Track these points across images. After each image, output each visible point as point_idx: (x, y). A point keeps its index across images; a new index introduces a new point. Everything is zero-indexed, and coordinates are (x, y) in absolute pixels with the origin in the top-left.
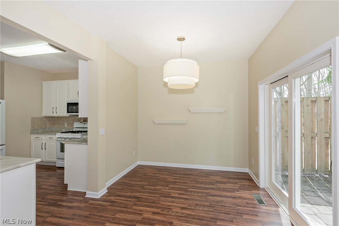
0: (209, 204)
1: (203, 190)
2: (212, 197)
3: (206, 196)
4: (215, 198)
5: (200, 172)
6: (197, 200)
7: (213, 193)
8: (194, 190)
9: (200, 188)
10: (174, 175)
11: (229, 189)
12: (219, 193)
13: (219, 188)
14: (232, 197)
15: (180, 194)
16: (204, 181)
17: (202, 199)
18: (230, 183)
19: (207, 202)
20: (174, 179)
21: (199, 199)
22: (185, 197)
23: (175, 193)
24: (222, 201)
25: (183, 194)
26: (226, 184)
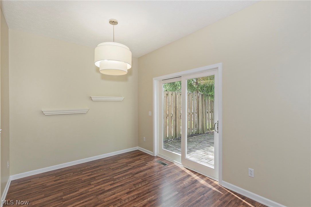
0: (141, 180)
1: (125, 173)
2: (137, 175)
3: (133, 176)
4: (140, 174)
5: (104, 161)
6: (130, 182)
7: (135, 172)
8: (119, 176)
9: (121, 172)
10: (83, 173)
11: (140, 164)
12: (138, 170)
13: (134, 166)
14: (148, 169)
15: (111, 185)
16: (117, 166)
17: (132, 179)
18: (136, 160)
19: (138, 179)
20: (88, 176)
21: (130, 180)
22: (119, 185)
23: (106, 186)
24: (146, 174)
25: (114, 183)
26: (135, 162)
